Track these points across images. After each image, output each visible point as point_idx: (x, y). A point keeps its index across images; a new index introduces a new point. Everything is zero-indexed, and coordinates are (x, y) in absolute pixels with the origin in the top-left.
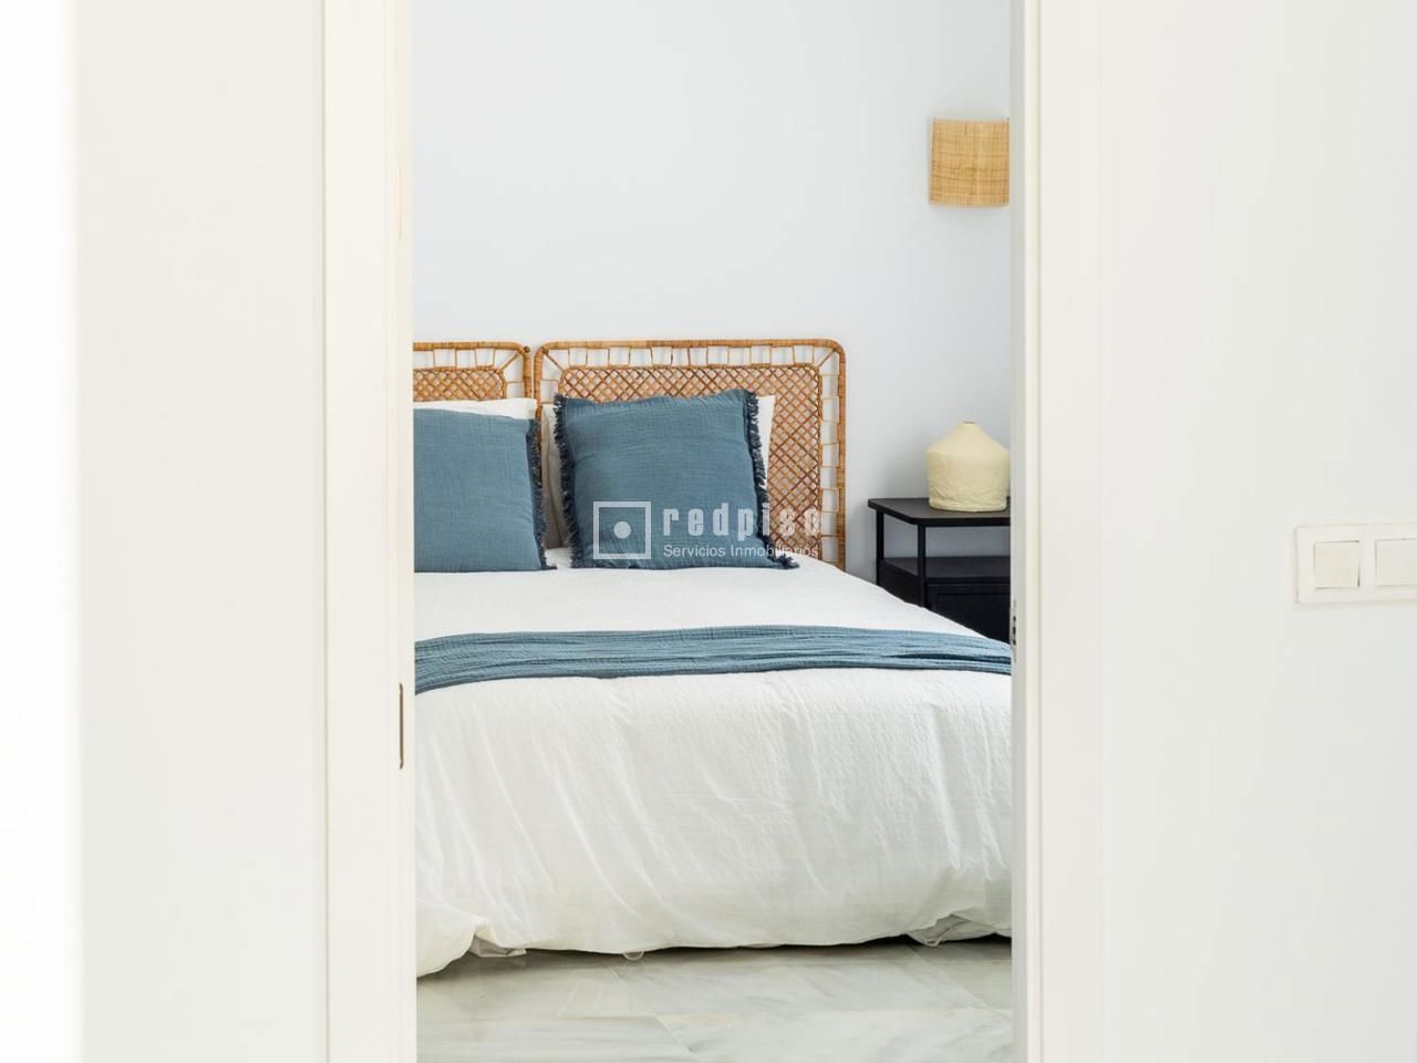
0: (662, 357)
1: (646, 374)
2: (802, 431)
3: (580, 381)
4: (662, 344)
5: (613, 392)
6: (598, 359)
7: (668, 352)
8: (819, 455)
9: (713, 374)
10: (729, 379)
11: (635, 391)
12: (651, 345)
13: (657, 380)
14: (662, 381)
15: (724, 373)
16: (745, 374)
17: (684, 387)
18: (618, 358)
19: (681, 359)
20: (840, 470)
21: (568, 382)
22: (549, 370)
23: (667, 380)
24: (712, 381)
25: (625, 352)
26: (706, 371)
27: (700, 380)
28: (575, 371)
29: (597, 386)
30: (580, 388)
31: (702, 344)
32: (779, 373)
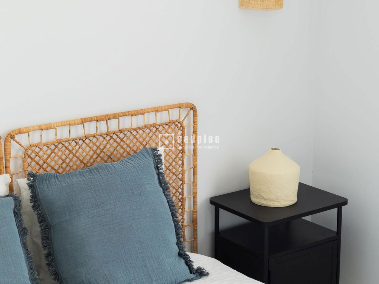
0: (91, 128)
1: (81, 142)
2: (174, 164)
3: (37, 154)
4: (91, 120)
5: (60, 158)
6: (49, 136)
7: (93, 124)
8: (183, 177)
9: (121, 135)
10: (132, 137)
11: (74, 155)
12: (83, 121)
13: (88, 145)
14: (91, 145)
15: (129, 134)
16: (141, 132)
17: (105, 147)
18: (63, 134)
19: (103, 127)
20: (195, 184)
21: (29, 157)
22: (15, 149)
23: (94, 144)
24: (122, 140)
25: (66, 129)
26: (118, 134)
27: (115, 141)
28: (34, 148)
29: (49, 156)
30: (37, 159)
31: (115, 116)
32: (161, 128)
